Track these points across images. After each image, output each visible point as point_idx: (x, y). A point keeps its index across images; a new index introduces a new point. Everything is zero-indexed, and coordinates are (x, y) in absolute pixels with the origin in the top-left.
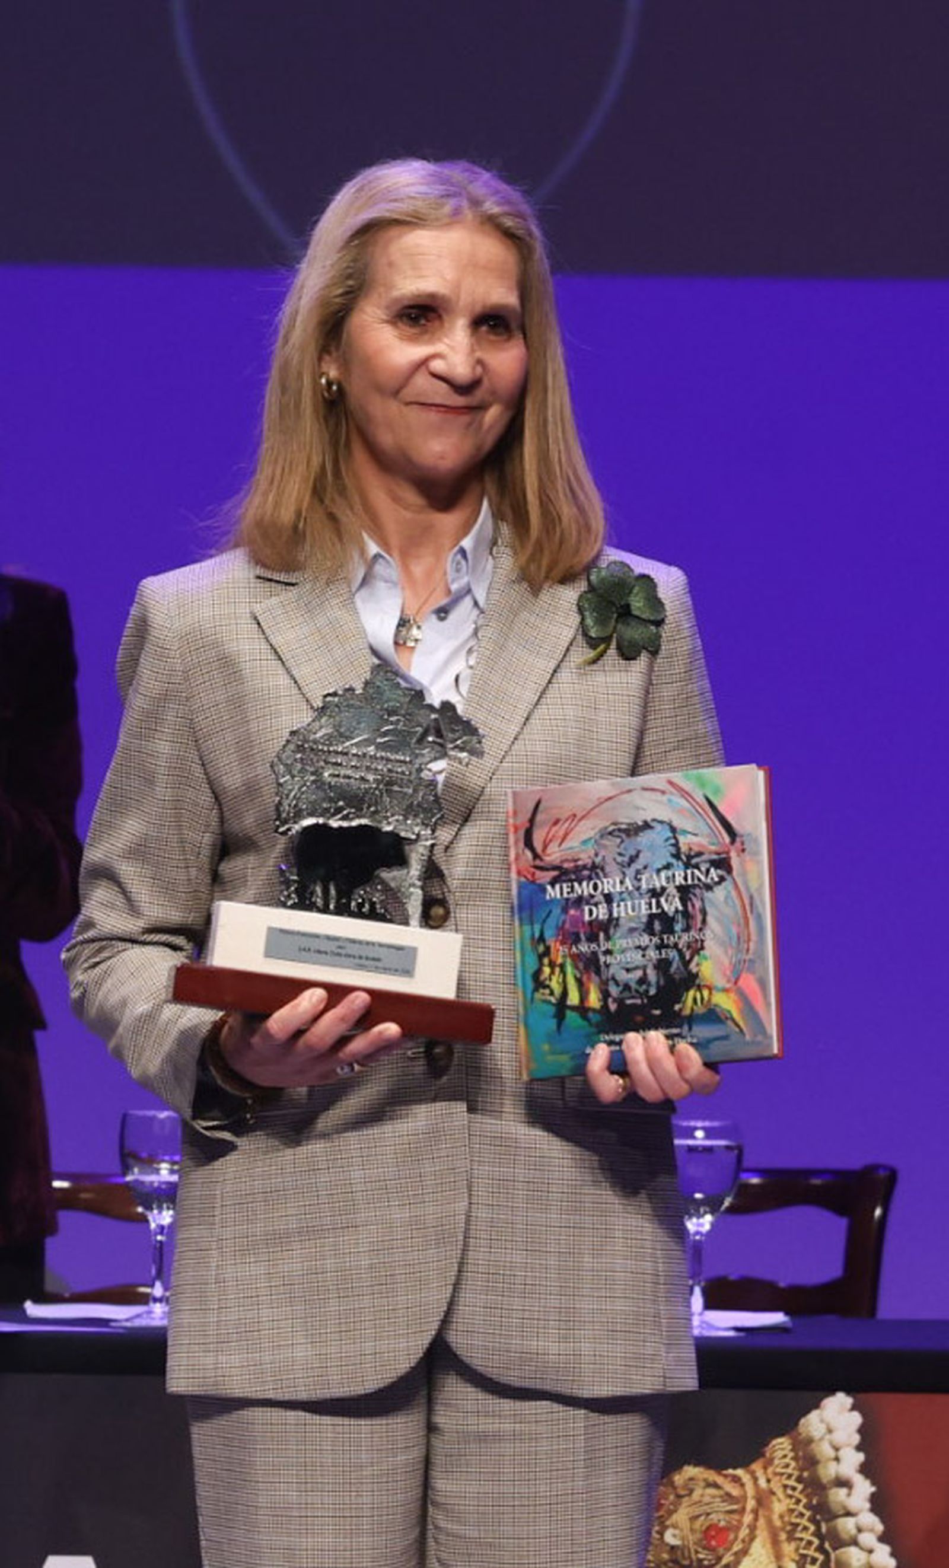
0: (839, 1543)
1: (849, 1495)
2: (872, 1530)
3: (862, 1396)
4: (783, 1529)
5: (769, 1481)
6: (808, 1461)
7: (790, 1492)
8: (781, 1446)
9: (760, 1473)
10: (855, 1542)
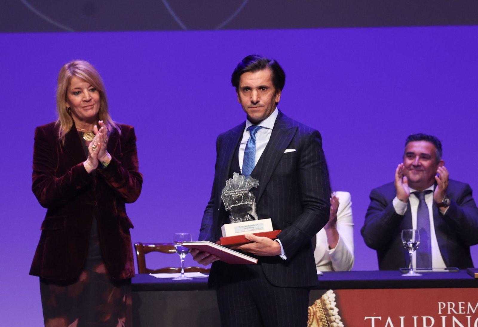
0: (331, 322)
1: (333, 311)
2: (338, 319)
3: (335, 290)
4: (319, 319)
5: (316, 309)
6: (324, 304)
7: (320, 311)
8: (318, 302)
9: (314, 307)
10: (335, 321)
